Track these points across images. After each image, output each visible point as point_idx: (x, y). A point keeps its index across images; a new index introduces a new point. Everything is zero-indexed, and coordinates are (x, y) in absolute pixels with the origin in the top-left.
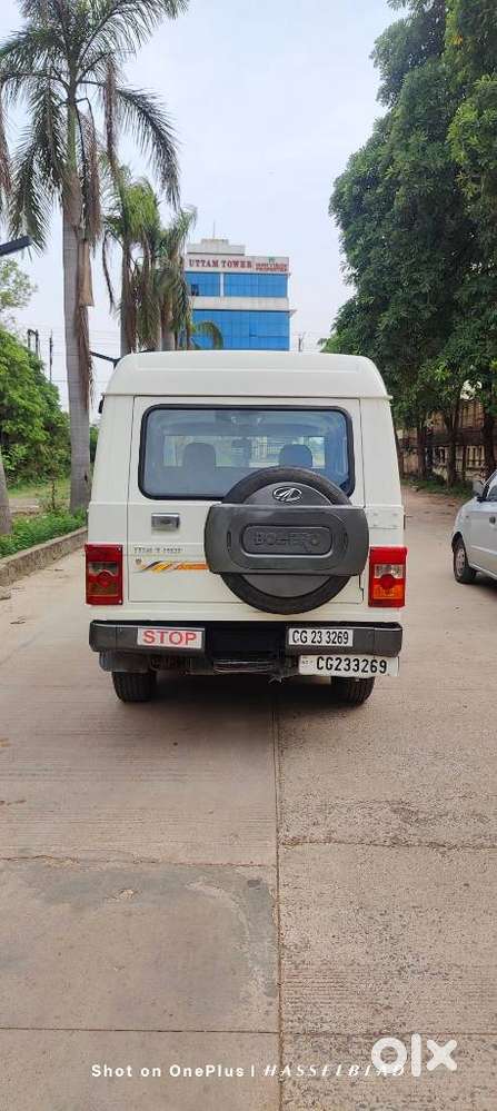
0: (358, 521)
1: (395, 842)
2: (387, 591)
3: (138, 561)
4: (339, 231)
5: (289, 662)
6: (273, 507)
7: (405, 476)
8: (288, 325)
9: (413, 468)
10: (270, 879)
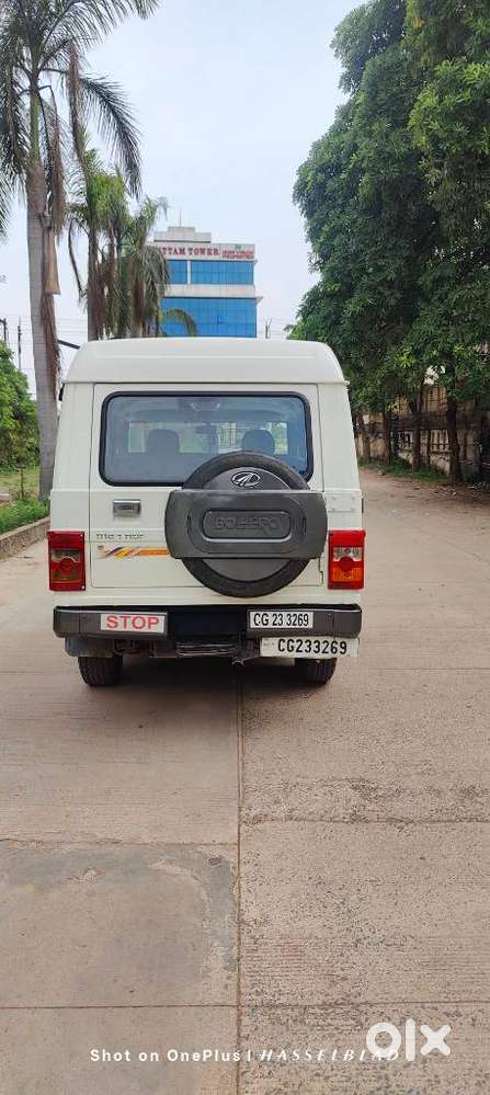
0: (316, 505)
1: (355, 818)
2: (347, 574)
3: (101, 547)
4: (304, 220)
5: (251, 645)
6: (233, 492)
7: (366, 461)
8: (255, 312)
9: (380, 453)
10: (231, 858)
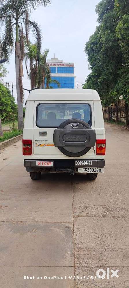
0: (93, 133)
1: (104, 216)
2: (101, 151)
3: (36, 144)
4: (87, 57)
5: (75, 169)
6: (71, 129)
7: (105, 120)
8: (74, 80)
9: (107, 117)
10: (71, 226)
